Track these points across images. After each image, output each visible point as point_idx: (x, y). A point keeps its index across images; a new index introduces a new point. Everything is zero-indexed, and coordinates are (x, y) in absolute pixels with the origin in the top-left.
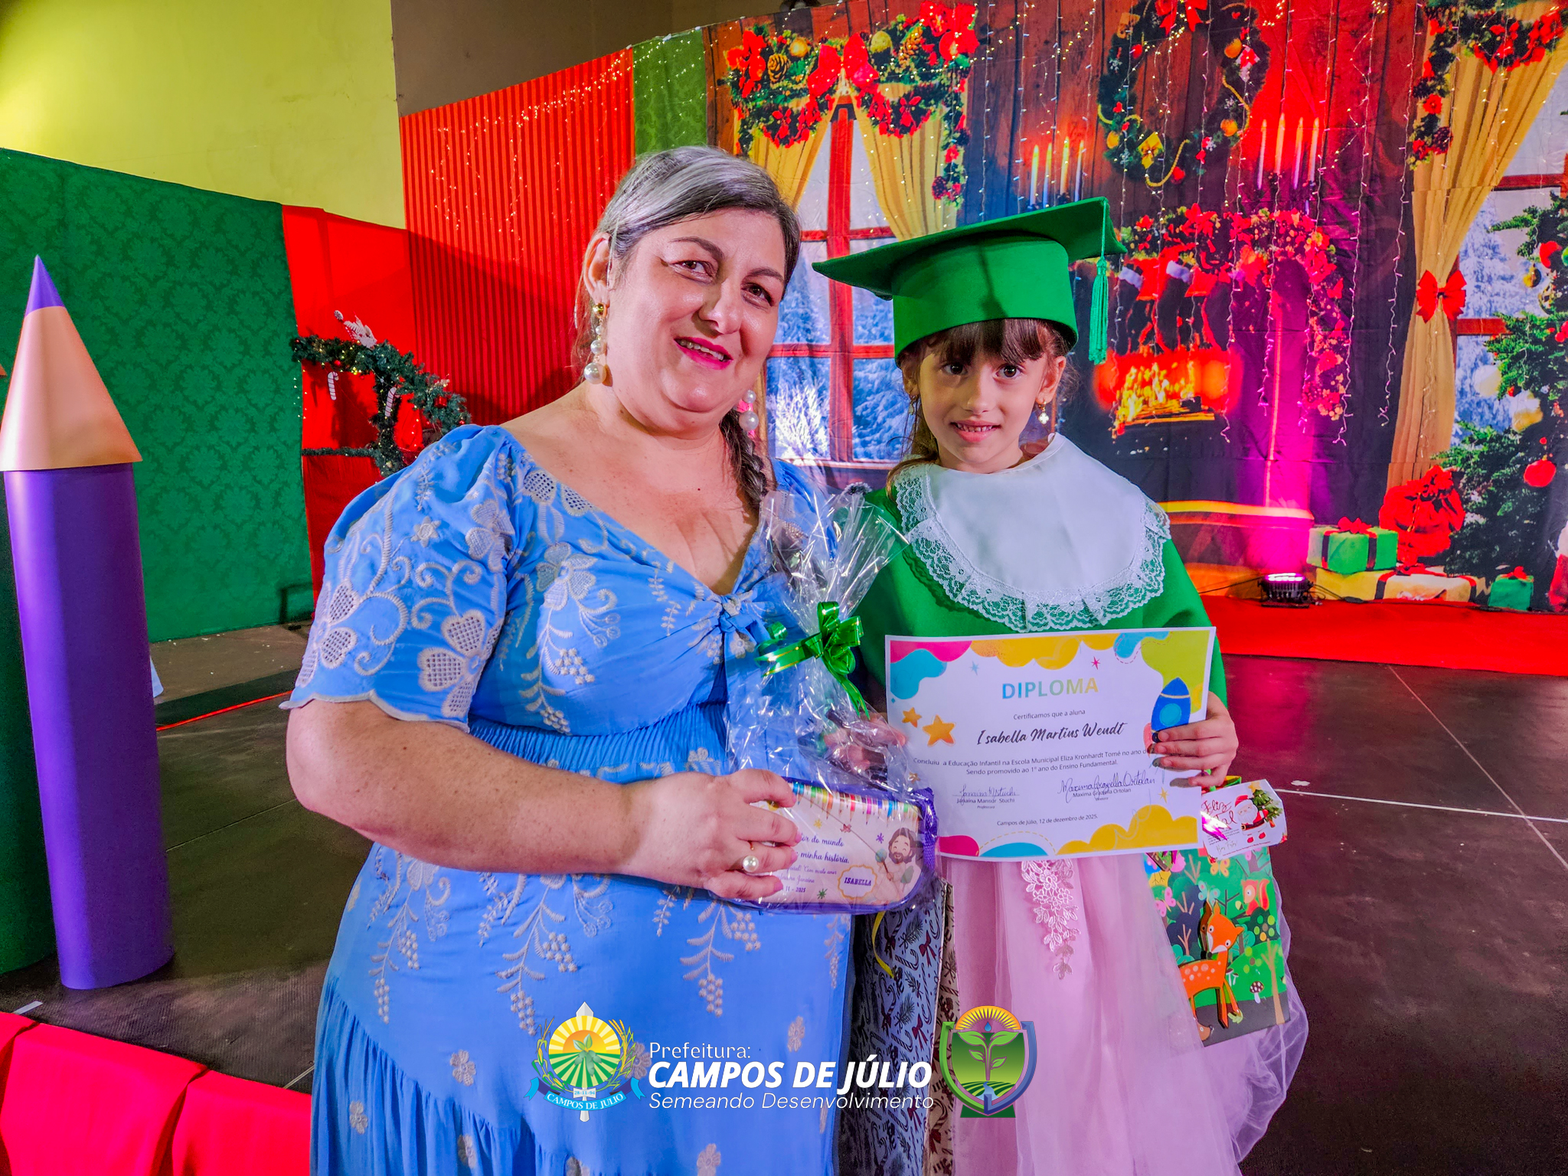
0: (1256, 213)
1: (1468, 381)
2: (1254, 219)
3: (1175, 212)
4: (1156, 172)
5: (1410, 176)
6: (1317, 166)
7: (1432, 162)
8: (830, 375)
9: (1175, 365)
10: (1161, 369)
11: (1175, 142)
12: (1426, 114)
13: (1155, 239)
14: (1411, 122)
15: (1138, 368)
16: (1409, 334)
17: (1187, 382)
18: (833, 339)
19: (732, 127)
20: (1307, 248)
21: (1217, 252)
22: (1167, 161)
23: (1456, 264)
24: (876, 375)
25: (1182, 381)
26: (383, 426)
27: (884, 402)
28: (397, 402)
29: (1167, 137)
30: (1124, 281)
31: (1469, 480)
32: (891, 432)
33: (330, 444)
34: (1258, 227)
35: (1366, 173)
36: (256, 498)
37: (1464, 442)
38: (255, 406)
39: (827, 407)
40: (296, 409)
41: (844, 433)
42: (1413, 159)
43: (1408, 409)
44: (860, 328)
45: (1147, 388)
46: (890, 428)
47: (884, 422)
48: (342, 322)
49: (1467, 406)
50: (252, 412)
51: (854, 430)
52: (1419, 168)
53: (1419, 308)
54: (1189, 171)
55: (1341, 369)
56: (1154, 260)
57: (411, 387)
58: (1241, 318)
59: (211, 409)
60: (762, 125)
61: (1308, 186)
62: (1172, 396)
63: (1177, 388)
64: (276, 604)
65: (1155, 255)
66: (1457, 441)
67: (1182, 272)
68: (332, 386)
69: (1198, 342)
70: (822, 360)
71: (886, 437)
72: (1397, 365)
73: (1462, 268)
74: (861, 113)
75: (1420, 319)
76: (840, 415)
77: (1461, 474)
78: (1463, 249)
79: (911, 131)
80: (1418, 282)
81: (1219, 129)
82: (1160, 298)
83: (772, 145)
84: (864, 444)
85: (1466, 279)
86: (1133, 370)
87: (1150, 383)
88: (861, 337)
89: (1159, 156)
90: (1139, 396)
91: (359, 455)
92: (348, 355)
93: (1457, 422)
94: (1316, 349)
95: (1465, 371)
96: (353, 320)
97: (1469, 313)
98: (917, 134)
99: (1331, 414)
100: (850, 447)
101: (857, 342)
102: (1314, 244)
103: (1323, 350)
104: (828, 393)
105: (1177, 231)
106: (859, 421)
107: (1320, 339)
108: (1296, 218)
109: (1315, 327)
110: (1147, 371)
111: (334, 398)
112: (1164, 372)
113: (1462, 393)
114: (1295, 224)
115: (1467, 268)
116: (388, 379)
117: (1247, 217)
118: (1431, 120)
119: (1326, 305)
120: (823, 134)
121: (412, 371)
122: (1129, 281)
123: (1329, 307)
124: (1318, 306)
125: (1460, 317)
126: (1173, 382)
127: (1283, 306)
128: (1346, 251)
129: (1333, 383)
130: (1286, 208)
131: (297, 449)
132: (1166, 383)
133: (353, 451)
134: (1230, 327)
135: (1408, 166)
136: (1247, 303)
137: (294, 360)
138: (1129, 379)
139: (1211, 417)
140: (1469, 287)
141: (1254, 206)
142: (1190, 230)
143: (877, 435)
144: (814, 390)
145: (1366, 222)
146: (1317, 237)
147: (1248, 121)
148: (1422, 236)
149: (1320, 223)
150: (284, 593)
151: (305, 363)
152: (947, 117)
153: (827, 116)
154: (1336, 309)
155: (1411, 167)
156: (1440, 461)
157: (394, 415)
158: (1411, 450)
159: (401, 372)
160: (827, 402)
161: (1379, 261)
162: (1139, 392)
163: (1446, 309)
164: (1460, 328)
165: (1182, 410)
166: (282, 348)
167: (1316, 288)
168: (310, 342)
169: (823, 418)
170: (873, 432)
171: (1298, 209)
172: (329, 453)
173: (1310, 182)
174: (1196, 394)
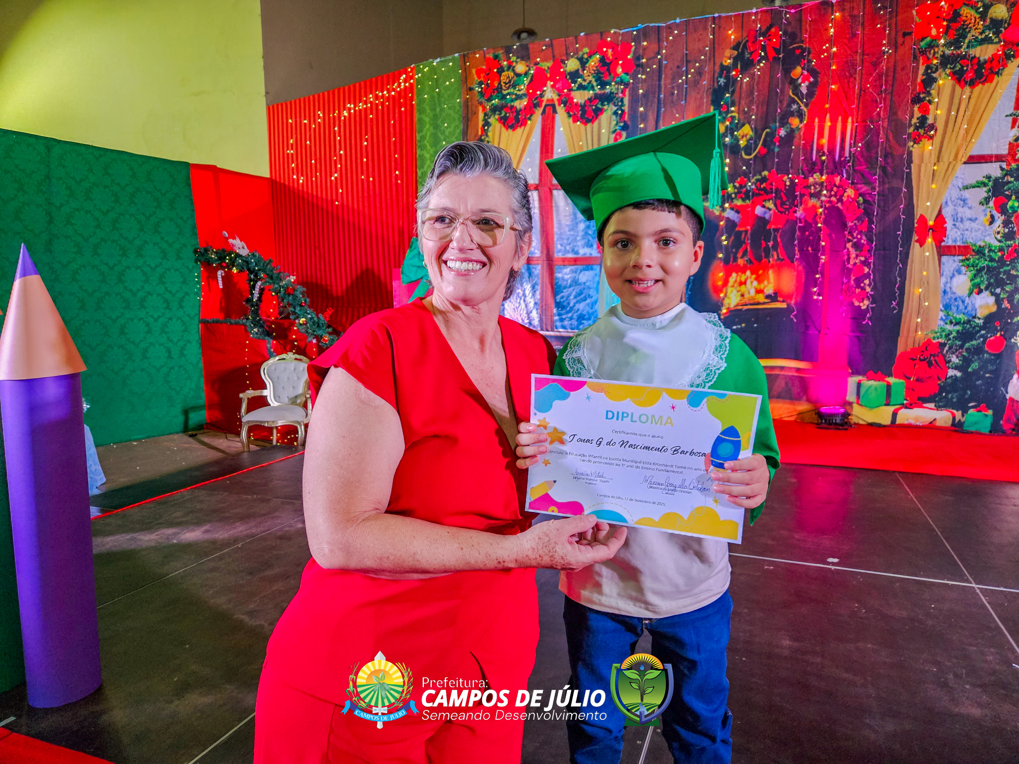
0: (812, 176)
1: (949, 285)
2: (811, 180)
3: (760, 175)
4: (748, 149)
5: (910, 154)
6: (850, 147)
7: (924, 145)
8: (540, 276)
9: (761, 272)
10: (752, 274)
11: (760, 131)
12: (920, 115)
13: (747, 192)
14: (910, 120)
15: (737, 273)
16: (910, 254)
17: (769, 283)
18: (542, 252)
19: (478, 117)
20: (845, 199)
21: (788, 201)
22: (755, 142)
23: (940, 211)
24: (569, 276)
25: (766, 282)
26: (252, 306)
27: (574, 293)
28: (262, 291)
29: (755, 128)
30: (728, 219)
31: (950, 348)
32: (579, 312)
33: (218, 317)
34: (813, 185)
35: (881, 152)
36: (169, 351)
37: (946, 323)
38: (170, 292)
39: (538, 296)
40: (196, 294)
41: (549, 314)
42: (912, 143)
43: (910, 303)
44: (559, 246)
45: (743, 286)
46: (578, 310)
47: (574, 306)
48: (227, 239)
49: (948, 301)
50: (168, 296)
51: (555, 311)
52: (916, 149)
53: (917, 238)
54: (769, 149)
55: (867, 276)
56: (748, 205)
57: (271, 281)
58: (803, 242)
59: (141, 294)
60: (497, 117)
61: (845, 160)
62: (759, 291)
63: (762, 286)
64: (181, 419)
65: (748, 202)
66: (942, 323)
67: (765, 213)
68: (220, 279)
69: (776, 257)
70: (535, 266)
71: (575, 316)
72: (903, 274)
73: (944, 212)
74: (561, 110)
75: (917, 245)
76: (546, 301)
77: (944, 345)
78: (945, 201)
79: (592, 121)
80: (916, 221)
81: (787, 123)
82: (751, 228)
83: (504, 129)
84: (562, 320)
85: (947, 220)
86: (734, 275)
87: (745, 283)
88: (559, 251)
89: (751, 139)
90: (738, 291)
91: (237, 324)
92: (230, 259)
93: (941, 310)
94: (852, 262)
95: (947, 278)
96: (234, 238)
97: (948, 242)
98: (596, 123)
99: (861, 304)
100: (553, 322)
101: (558, 255)
102: (848, 196)
103: (855, 264)
104: (538, 287)
105: (762, 186)
106: (558, 305)
107: (854, 258)
108: (837, 180)
109: (851, 249)
110: (743, 275)
111: (221, 287)
112: (754, 276)
113: (945, 292)
114: (837, 183)
115: (947, 213)
116: (256, 276)
117: (806, 178)
118: (923, 120)
119: (857, 235)
120: (536, 122)
121: (272, 271)
122: (731, 218)
123: (859, 236)
124: (852, 236)
125: (943, 244)
126: (760, 282)
127: (830, 235)
128: (869, 201)
129: (862, 285)
130: (831, 174)
131: (197, 319)
132: (755, 283)
133: (233, 321)
134: (796, 248)
135: (909, 148)
136: (807, 233)
137: (196, 262)
138: (732, 280)
139: (784, 305)
140: (949, 225)
141: (812, 172)
142: (770, 186)
143: (570, 315)
144: (530, 285)
145: (882, 183)
146: (850, 192)
147: (806, 118)
148: (918, 193)
149: (852, 183)
150: (186, 413)
151: (203, 264)
152: (615, 113)
153: (539, 112)
154: (864, 237)
155: (911, 149)
156: (931, 336)
157: (260, 299)
158: (913, 328)
159: (264, 271)
160: (538, 293)
161: (891, 208)
162: (738, 288)
163: (934, 239)
164: (943, 251)
165: (766, 301)
166: (189, 254)
167: (850, 224)
168: (206, 251)
169: (536, 303)
170: (568, 313)
171: (839, 174)
172: (217, 322)
173: (846, 157)
174: (775, 290)
